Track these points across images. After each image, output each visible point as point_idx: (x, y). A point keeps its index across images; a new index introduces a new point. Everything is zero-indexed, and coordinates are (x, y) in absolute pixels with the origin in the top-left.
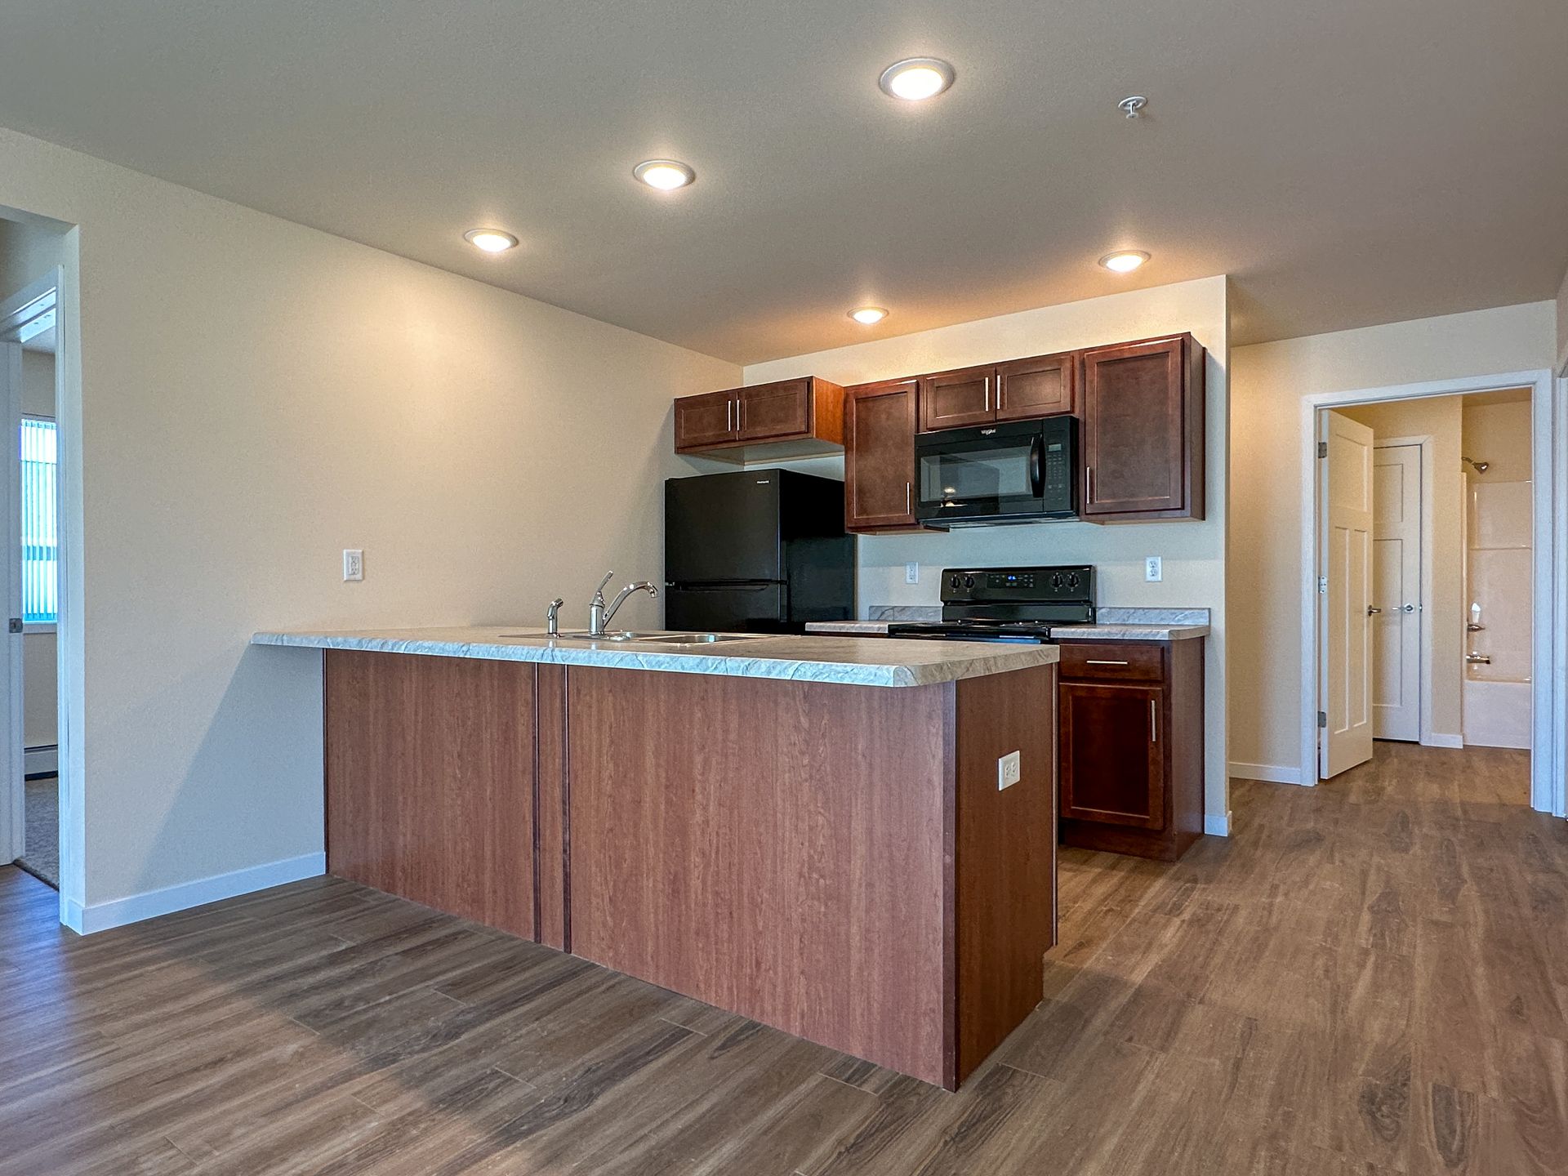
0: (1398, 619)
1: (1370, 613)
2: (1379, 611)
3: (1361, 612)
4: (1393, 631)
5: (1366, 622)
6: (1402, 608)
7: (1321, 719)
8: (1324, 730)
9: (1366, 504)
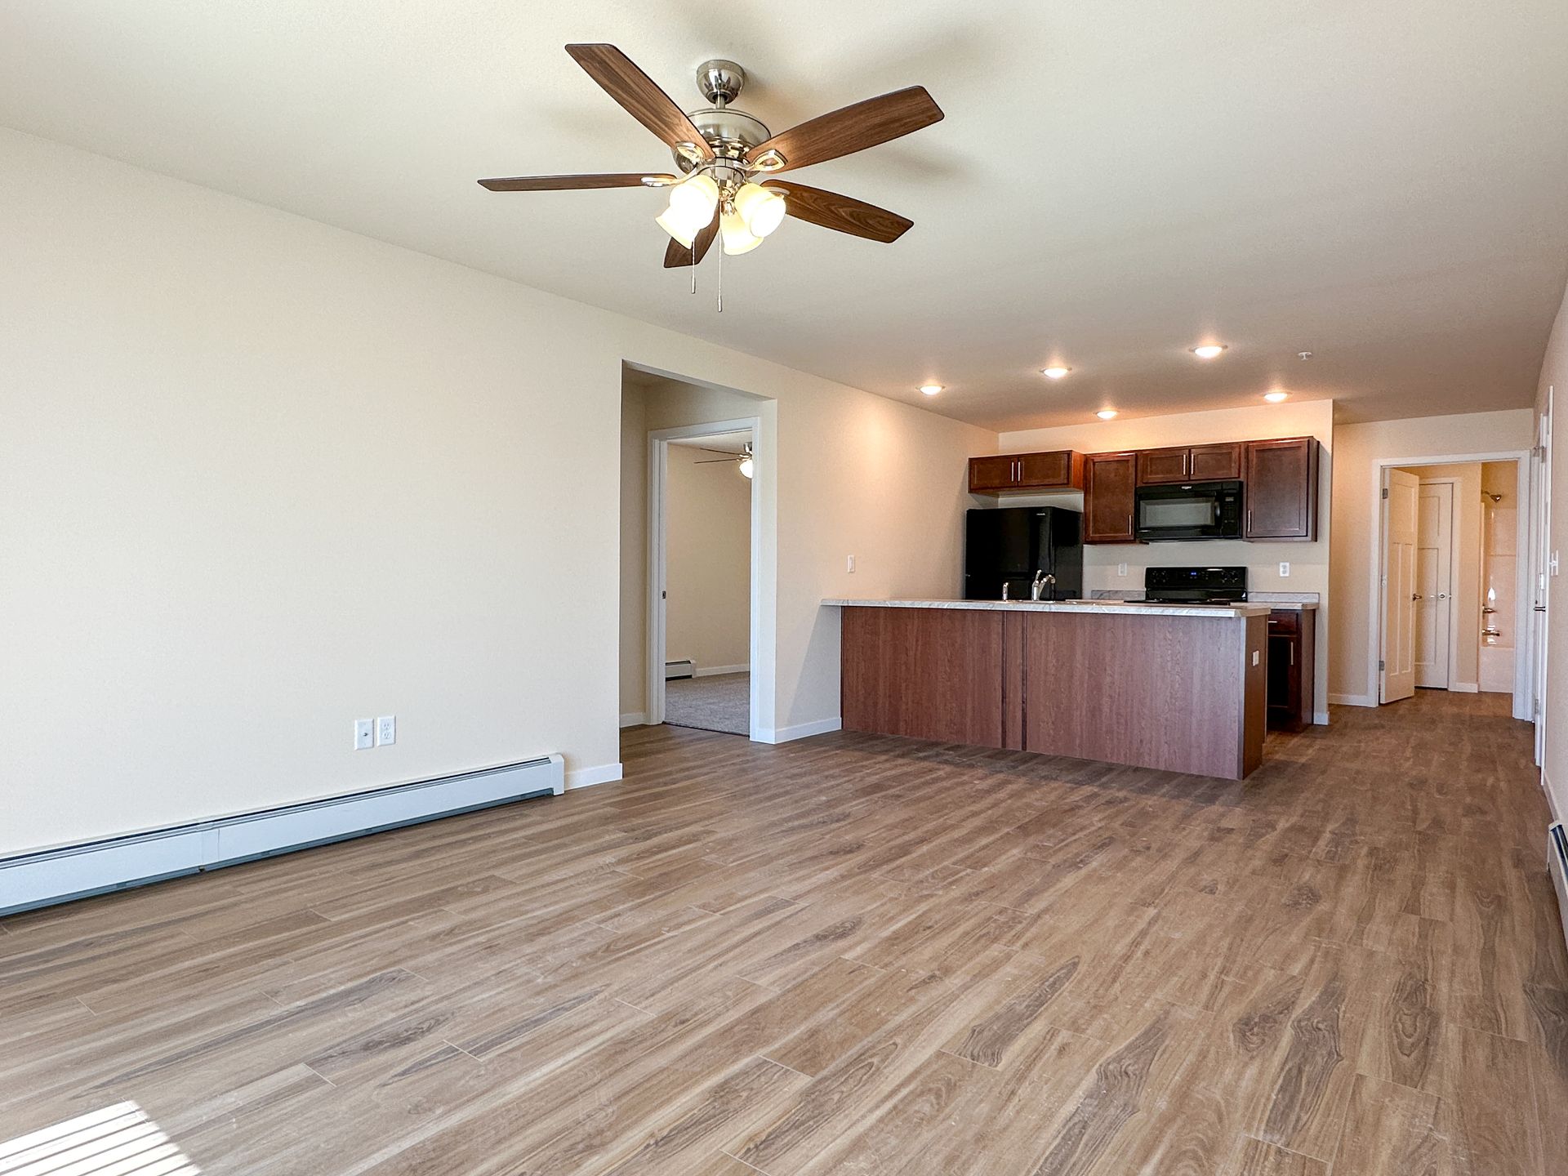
0: (1434, 603)
1: (1414, 599)
2: (1421, 597)
3: (1408, 597)
4: (1430, 612)
5: (1412, 607)
6: (1437, 597)
7: (1381, 665)
8: (1383, 673)
9: (1413, 528)
